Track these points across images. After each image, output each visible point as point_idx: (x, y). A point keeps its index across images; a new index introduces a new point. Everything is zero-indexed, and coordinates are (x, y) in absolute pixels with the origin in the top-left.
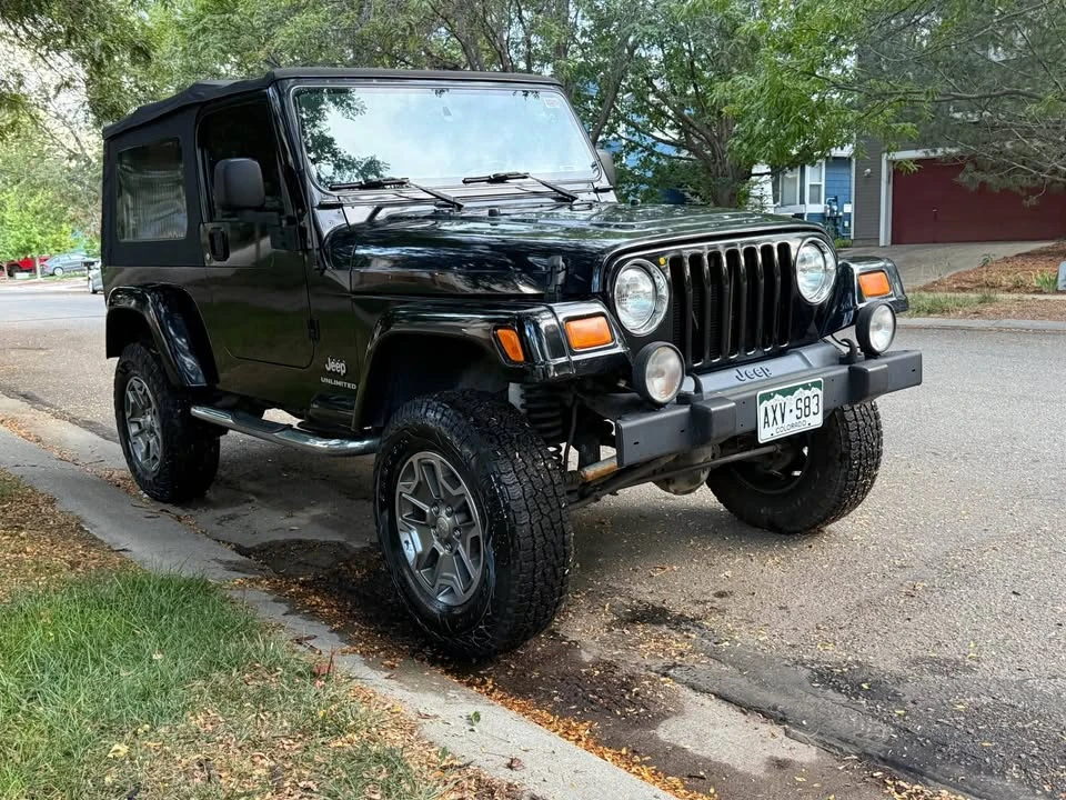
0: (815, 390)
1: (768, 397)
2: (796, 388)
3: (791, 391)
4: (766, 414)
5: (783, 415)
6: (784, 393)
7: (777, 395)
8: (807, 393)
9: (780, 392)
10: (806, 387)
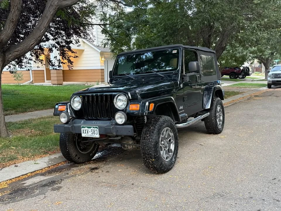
0: (96, 129)
1: (84, 127)
2: (92, 127)
3: (90, 128)
4: (83, 131)
5: (88, 132)
6: (88, 127)
7: (86, 128)
8: (94, 129)
9: (87, 127)
10: (94, 127)
